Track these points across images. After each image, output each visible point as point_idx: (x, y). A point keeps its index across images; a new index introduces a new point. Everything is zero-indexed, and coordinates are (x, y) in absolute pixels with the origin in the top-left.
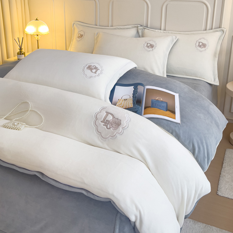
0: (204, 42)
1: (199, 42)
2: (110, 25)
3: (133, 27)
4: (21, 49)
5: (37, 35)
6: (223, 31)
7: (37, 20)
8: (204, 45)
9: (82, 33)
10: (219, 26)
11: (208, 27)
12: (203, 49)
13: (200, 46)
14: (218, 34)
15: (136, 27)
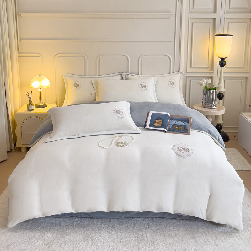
0: (173, 81)
1: (170, 82)
2: (97, 75)
3: (117, 75)
4: (30, 101)
5: (40, 88)
6: (182, 73)
7: (40, 75)
8: (173, 84)
9: (78, 83)
10: (178, 70)
11: (171, 71)
12: (174, 86)
13: (171, 84)
14: (179, 75)
15: (120, 74)
